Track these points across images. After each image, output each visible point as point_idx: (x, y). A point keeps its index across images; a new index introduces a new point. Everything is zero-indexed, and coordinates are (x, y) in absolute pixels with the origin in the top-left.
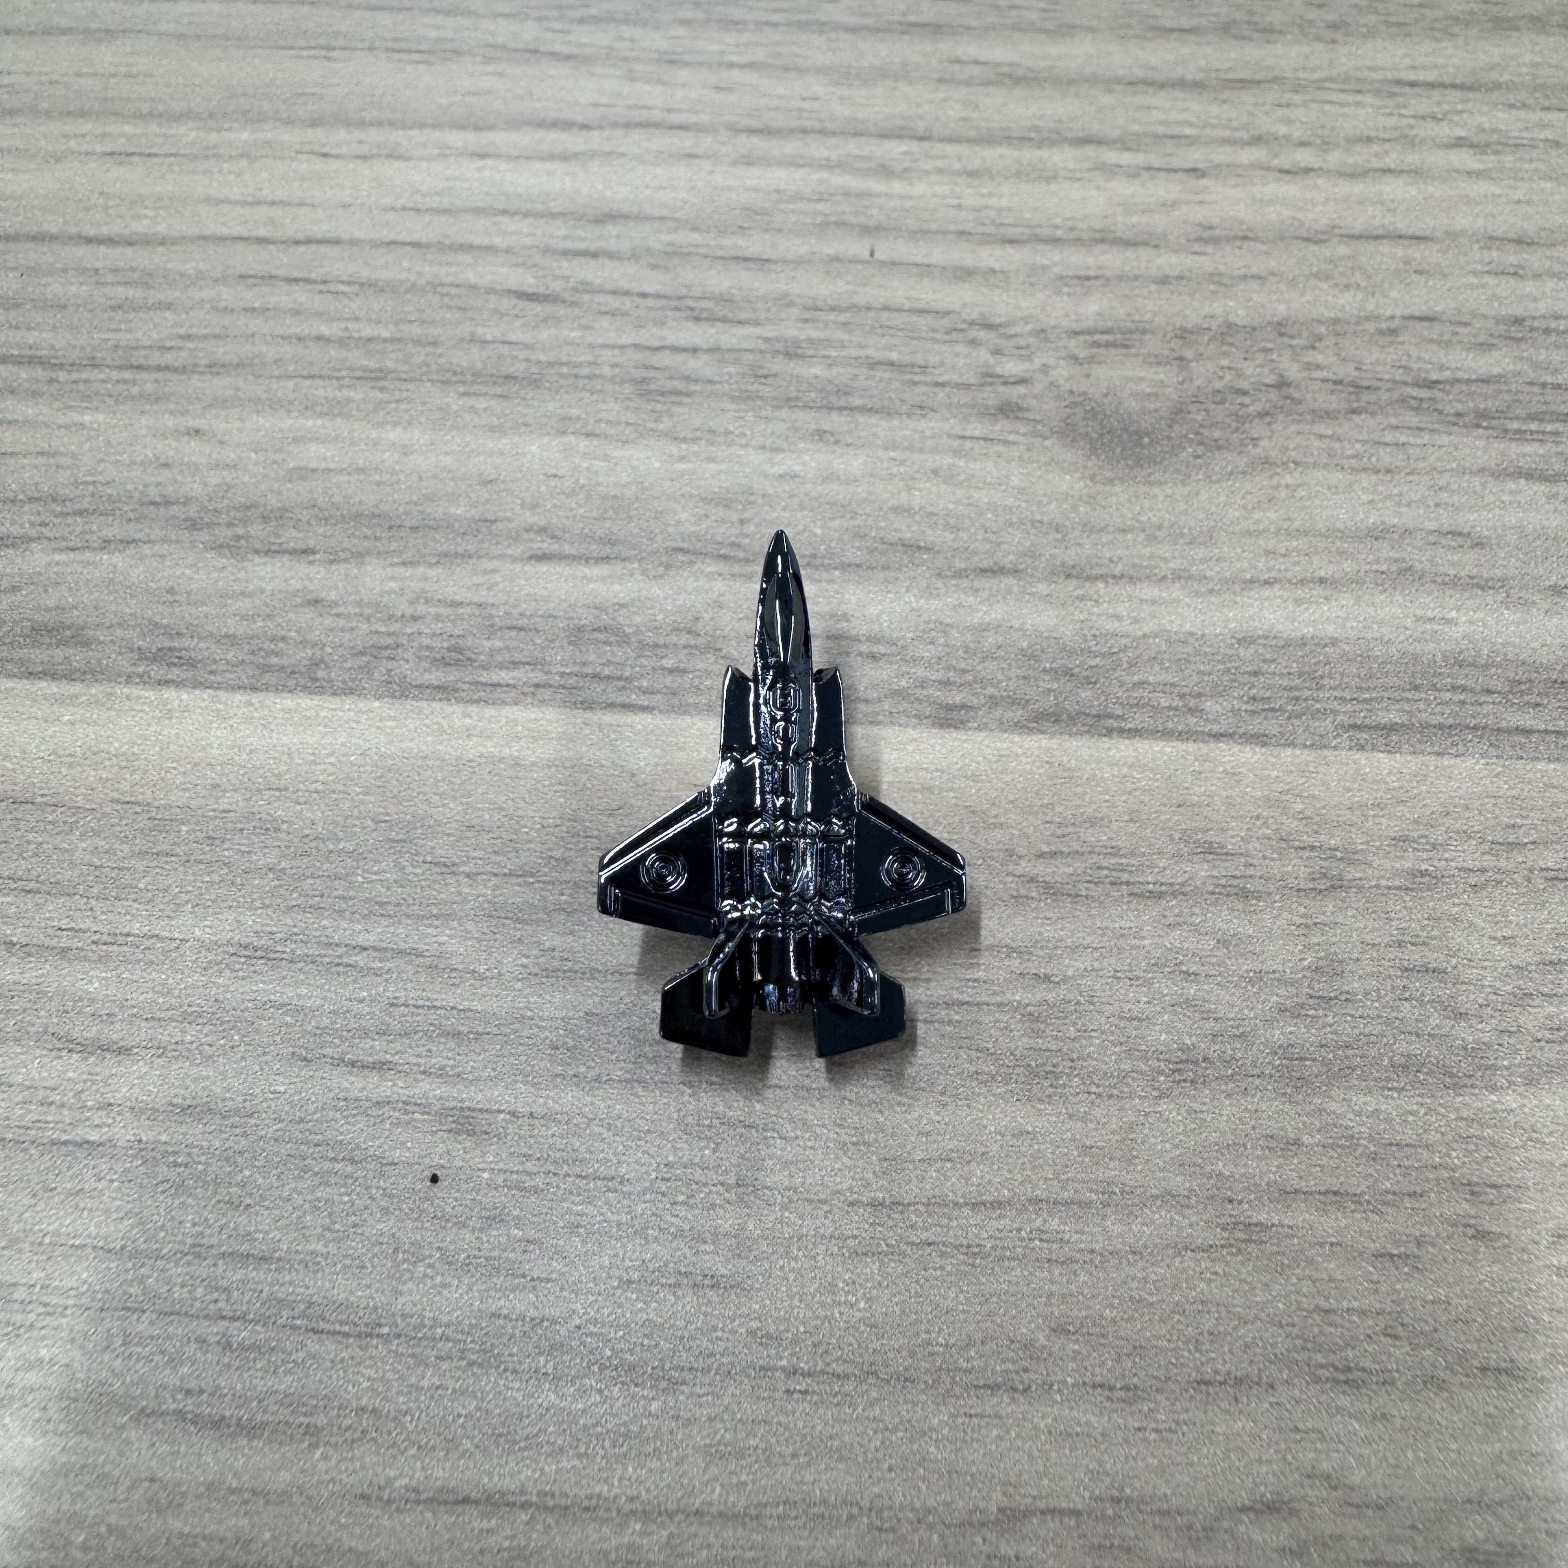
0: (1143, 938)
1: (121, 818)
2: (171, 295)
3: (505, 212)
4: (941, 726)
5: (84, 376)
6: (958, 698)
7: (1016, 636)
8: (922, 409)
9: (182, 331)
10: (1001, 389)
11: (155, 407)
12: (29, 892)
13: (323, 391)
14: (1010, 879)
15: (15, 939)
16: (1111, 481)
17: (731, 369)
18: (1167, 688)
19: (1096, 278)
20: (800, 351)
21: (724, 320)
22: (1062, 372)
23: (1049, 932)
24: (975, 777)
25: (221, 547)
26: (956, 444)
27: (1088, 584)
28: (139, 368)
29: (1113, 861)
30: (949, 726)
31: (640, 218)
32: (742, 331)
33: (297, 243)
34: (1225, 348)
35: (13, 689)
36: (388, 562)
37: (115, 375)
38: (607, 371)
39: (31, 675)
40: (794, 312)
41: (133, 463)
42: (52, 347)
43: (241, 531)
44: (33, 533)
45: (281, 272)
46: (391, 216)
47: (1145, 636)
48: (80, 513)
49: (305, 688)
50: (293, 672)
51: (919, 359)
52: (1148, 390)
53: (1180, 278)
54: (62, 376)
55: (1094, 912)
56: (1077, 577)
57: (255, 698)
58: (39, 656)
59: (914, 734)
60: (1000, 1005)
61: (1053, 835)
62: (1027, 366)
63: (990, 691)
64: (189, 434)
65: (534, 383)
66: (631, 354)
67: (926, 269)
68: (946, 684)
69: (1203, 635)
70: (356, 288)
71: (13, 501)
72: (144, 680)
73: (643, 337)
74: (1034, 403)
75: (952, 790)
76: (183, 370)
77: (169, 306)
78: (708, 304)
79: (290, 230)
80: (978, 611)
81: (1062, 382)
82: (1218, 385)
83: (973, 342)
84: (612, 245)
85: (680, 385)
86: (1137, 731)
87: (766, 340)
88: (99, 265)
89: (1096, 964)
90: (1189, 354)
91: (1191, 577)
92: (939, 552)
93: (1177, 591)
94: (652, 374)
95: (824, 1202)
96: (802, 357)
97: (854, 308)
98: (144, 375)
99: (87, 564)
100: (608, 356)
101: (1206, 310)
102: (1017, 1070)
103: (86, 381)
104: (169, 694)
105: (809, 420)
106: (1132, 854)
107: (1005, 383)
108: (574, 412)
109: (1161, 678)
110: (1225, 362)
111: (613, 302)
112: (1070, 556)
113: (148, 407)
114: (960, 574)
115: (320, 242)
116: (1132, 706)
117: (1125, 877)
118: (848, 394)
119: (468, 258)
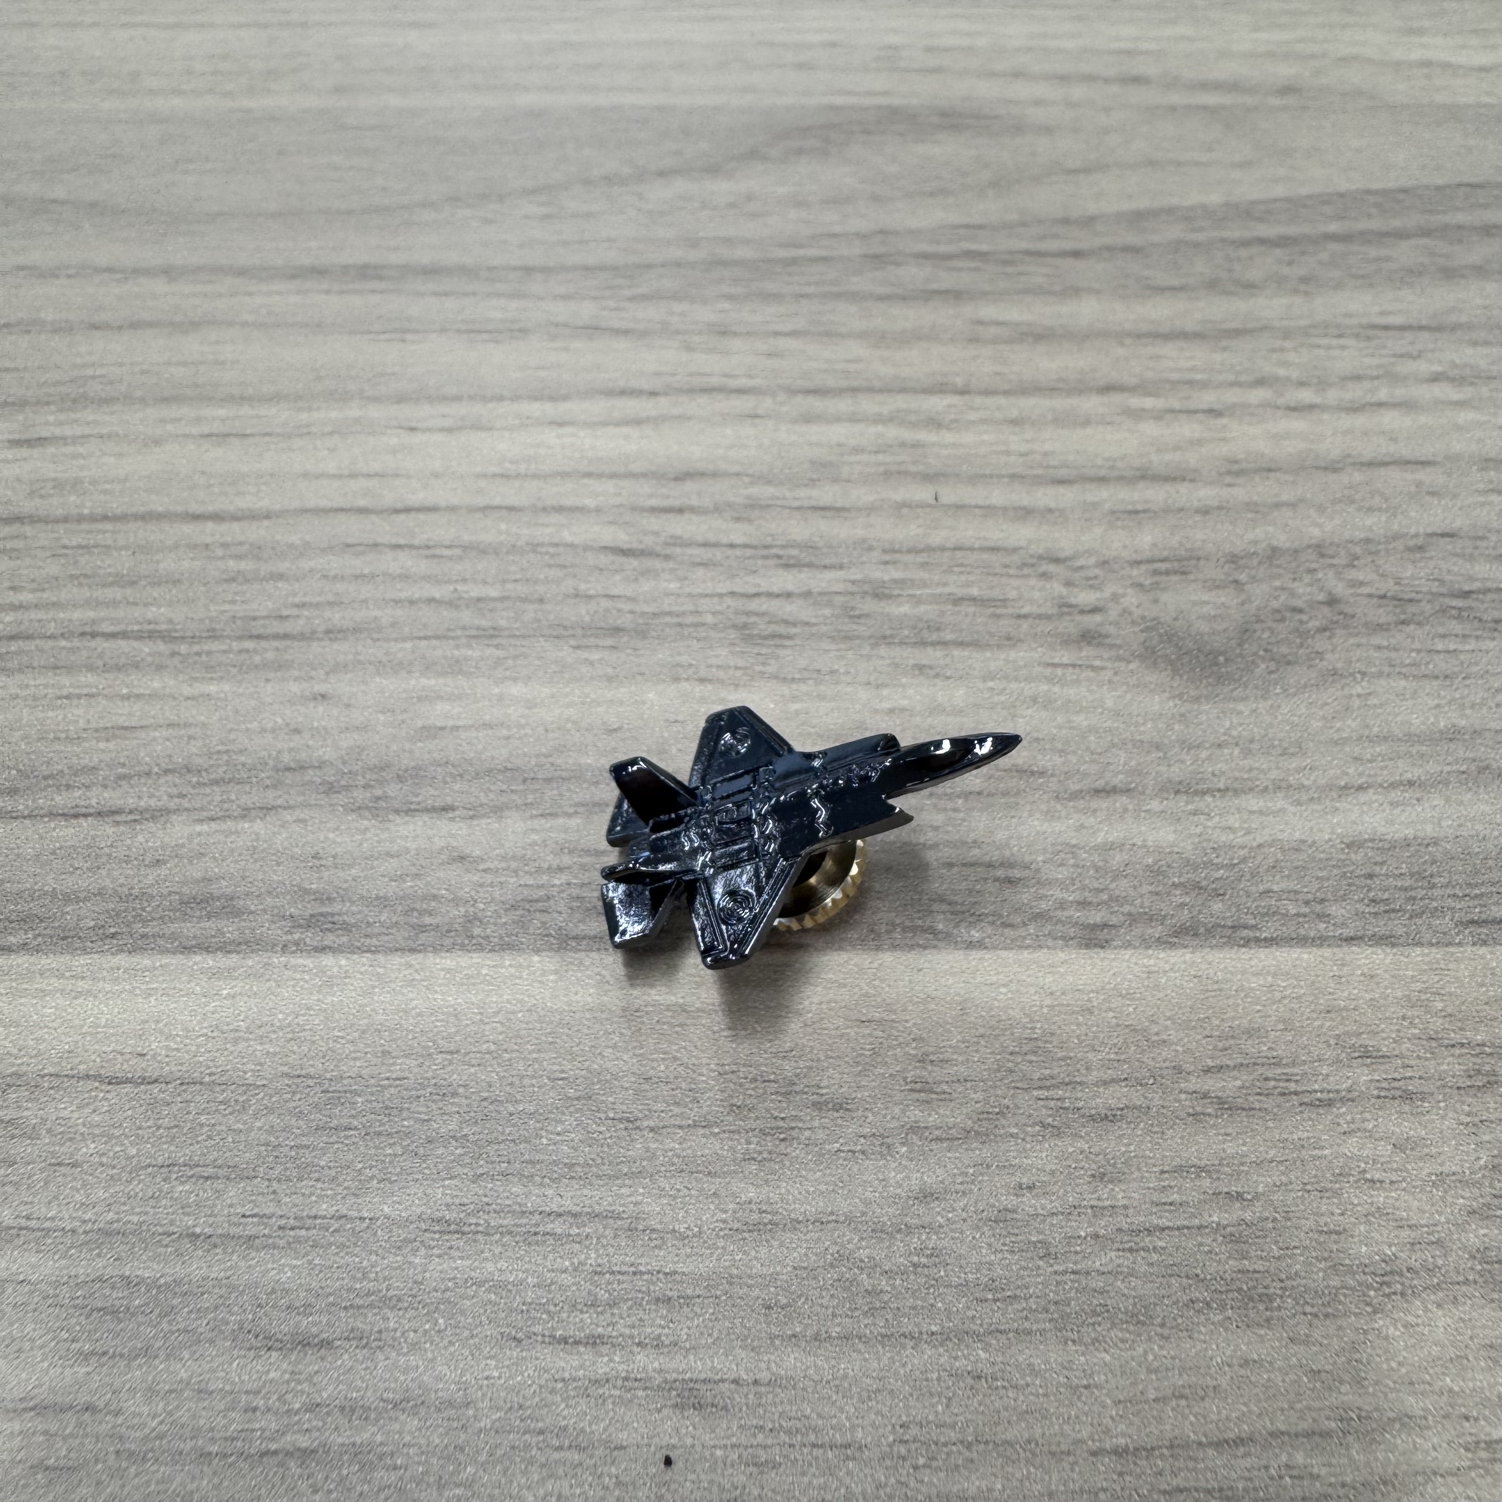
0: (1322, 1148)
1: (294, 1093)
2: (283, 566)
3: (589, 475)
4: (1087, 946)
5: (206, 648)
6: (1097, 917)
7: (1140, 853)
8: (1011, 641)
9: (297, 600)
10: (1078, 618)
11: (279, 674)
12: (207, 1178)
13: (441, 651)
14: (1183, 1096)
15: (198, 1230)
16: (1197, 699)
17: (827, 612)
18: (1292, 896)
19: (1145, 511)
20: (887, 592)
21: (810, 565)
22: (1131, 599)
23: (1230, 1148)
24: (1128, 995)
25: (359, 808)
26: (1048, 671)
27: (1197, 799)
28: (259, 637)
29: (1279, 1071)
30: (1095, 946)
31: (715, 475)
32: (829, 575)
33: (397, 511)
34: (1275, 570)
35: (167, 965)
36: (528, 814)
37: (235, 645)
38: (709, 619)
39: (186, 950)
40: (876, 554)
41: (263, 730)
42: (170, 621)
43: (379, 792)
44: (172, 805)
45: (385, 540)
46: (482, 483)
47: (1260, 846)
48: (216, 782)
49: (463, 947)
50: (449, 931)
51: (996, 593)
52: (1213, 613)
53: (1220, 508)
54: (184, 648)
55: (1270, 1124)
56: (1186, 792)
57: (415, 959)
58: (191, 929)
59: (1063, 955)
60: (1200, 1228)
61: (1215, 1048)
62: (1098, 595)
63: (1127, 908)
64: (315, 699)
65: (642, 633)
66: (729, 601)
67: (988, 511)
68: (1083, 904)
69: (1314, 842)
70: (458, 551)
71: (148, 774)
72: (299, 947)
73: (738, 585)
74: (1112, 630)
75: (1111, 1010)
76: (302, 637)
77: (281, 577)
78: (794, 552)
79: (389, 499)
80: (1099, 830)
81: (1133, 609)
82: (1275, 604)
83: (1044, 575)
84: (695, 502)
85: (782, 629)
86: (1272, 939)
87: (853, 582)
88: (209, 540)
89: (1283, 1178)
90: (1243, 577)
91: (1289, 787)
92: (1052, 775)
93: (1280, 802)
94: (753, 619)
95: (1069, 1453)
96: (889, 597)
97: (929, 549)
98: (264, 644)
99: (228, 833)
100: (706, 604)
101: (1250, 536)
102: (1230, 1295)
103: (209, 653)
104: (328, 960)
105: (910, 656)
106: (1294, 1064)
107: (1082, 612)
108: (684, 659)
109: (1283, 885)
110: (1277, 583)
111: (706, 554)
112: (1176, 772)
113: (272, 675)
114: (1075, 795)
115: (418, 510)
116: (1264, 915)
117: (1292, 1086)
118: (938, 629)
119: (561, 519)
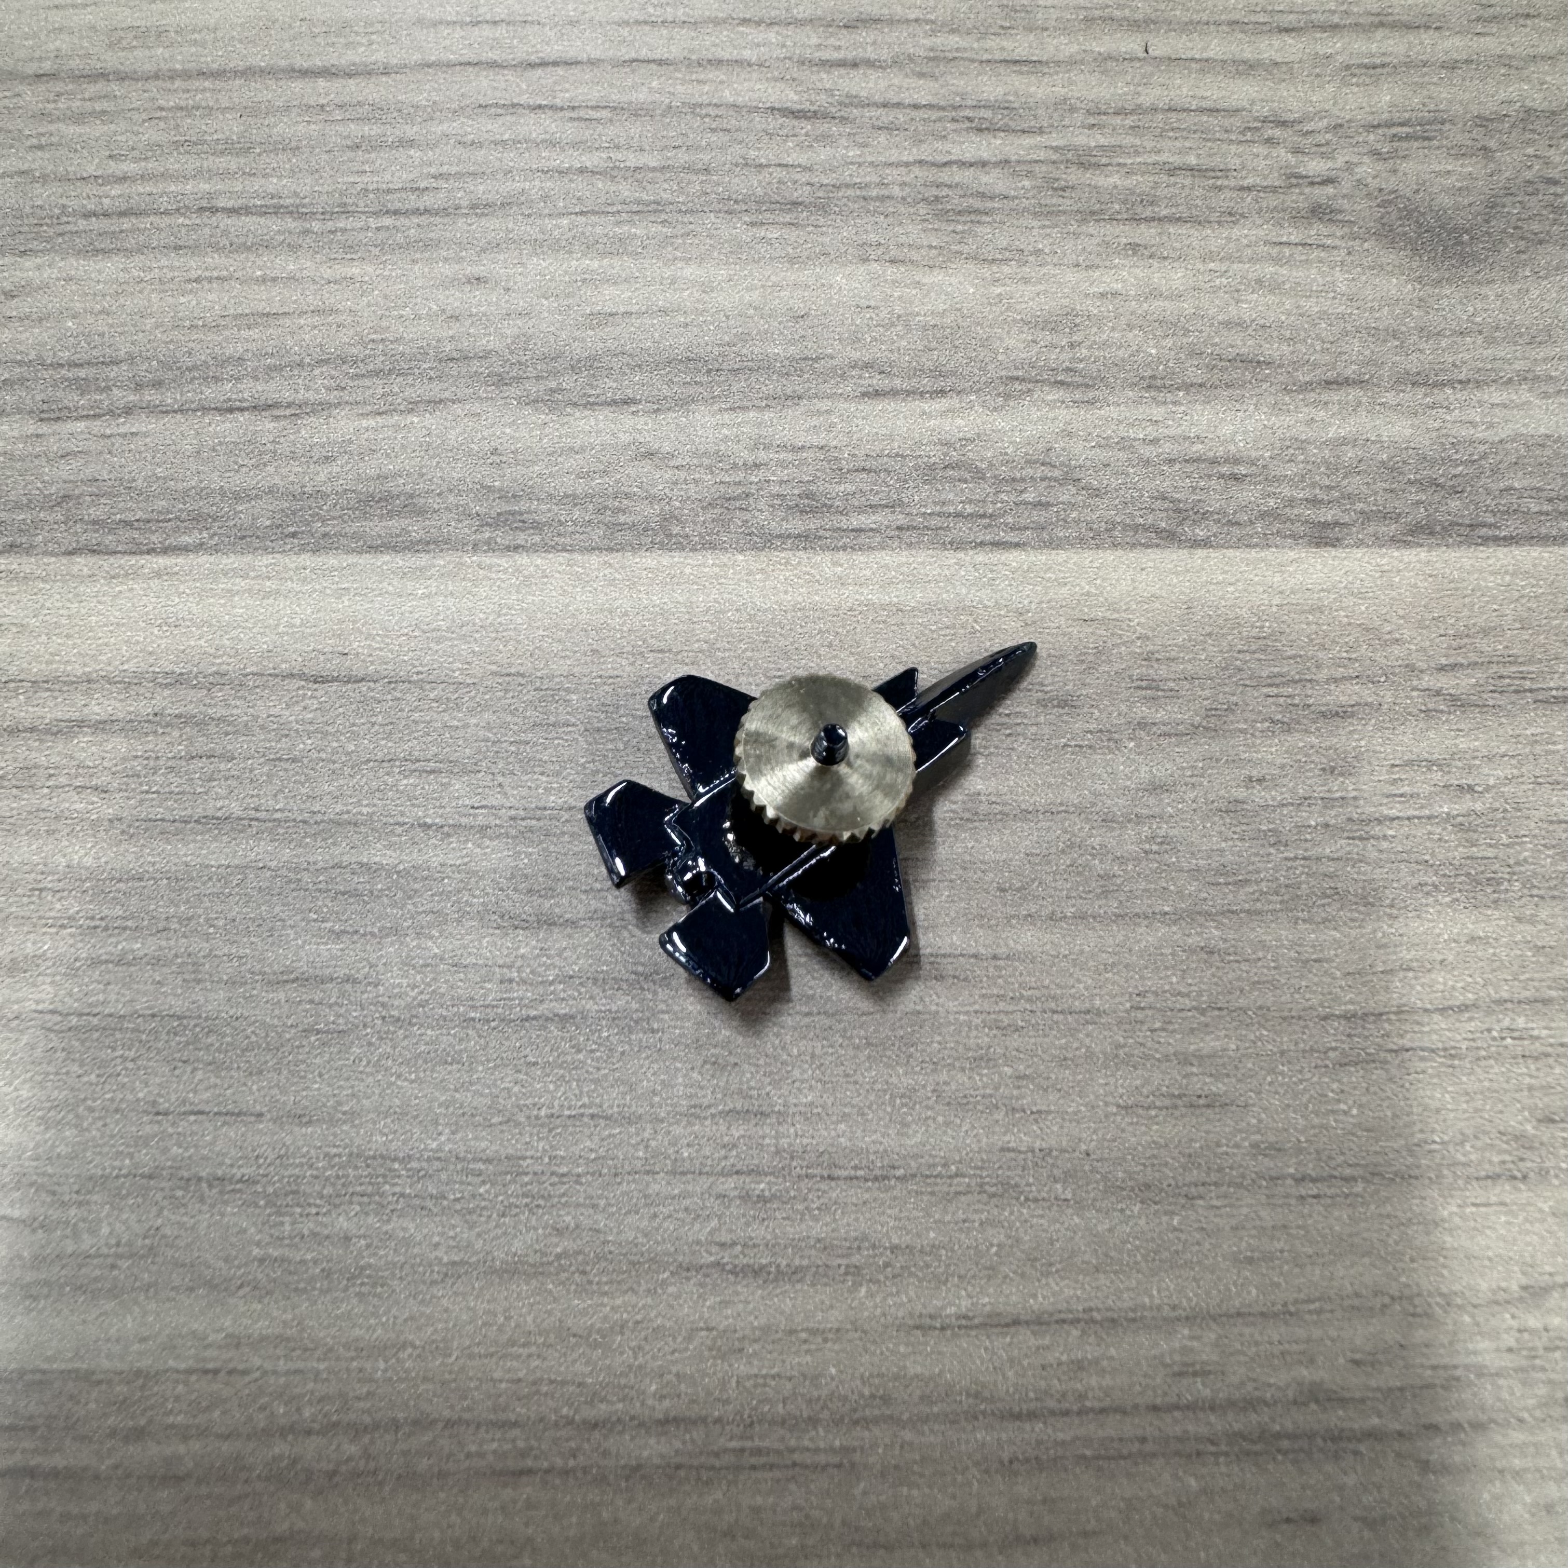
0: (1554, 743)
1: (506, 691)
2: (411, 131)
3: (745, 21)
4: (1318, 545)
5: (341, 225)
6: (1328, 515)
7: (1374, 449)
8: (1232, 216)
9: (433, 170)
10: (1307, 190)
11: (427, 255)
12: (432, 772)
13: (601, 227)
14: (1415, 694)
15: (429, 821)
16: (1438, 282)
17: (1026, 183)
18: (1534, 493)
19: (1383, 66)
20: (1093, 160)
21: (1005, 130)
22: (1367, 169)
23: (1463, 744)
24: (1361, 595)
25: (536, 401)
26: (1275, 251)
27: (1436, 391)
28: (396, 212)
29: (1514, 669)
30: (1326, 544)
31: (892, 22)
32: (1027, 141)
33: (532, 66)
34: (1528, 136)
35: (355, 565)
36: (716, 407)
37: (373, 222)
38: (896, 191)
39: (373, 549)
40: (1079, 117)
41: (418, 317)
42: (296, 194)
43: (553, 385)
44: (333, 397)
45: (524, 99)
46: (625, 32)
47: (1501, 442)
48: (377, 373)
49: (662, 546)
50: (645, 530)
51: (1217, 162)
52: (1458, 185)
53: (1468, 62)
54: (316, 226)
55: (1503, 720)
56: (1425, 384)
57: (614, 558)
58: (376, 527)
59: (1292, 554)
60: (1429, 818)
61: (1449, 648)
62: (1330, 164)
63: (1359, 506)
64: (469, 282)
65: (822, 208)
66: (916, 170)
67: (1206, 65)
68: (1314, 502)
69: (1560, 437)
70: (605, 114)
71: (300, 365)
72: (491, 546)
73: (925, 152)
74: (1345, 204)
75: (1342, 609)
76: (444, 212)
77: (411, 143)
78: (988, 114)
79: (521, 53)
80: (1330, 424)
81: (1369, 180)
82: (1528, 175)
83: (1269, 141)
84: (871, 54)
85: (977, 203)
86: (1512, 538)
87: (1056, 149)
88: (322, 101)
89: (1515, 772)
90: (1492, 144)
91: (1536, 378)
92: (1279, 366)
93: (1524, 394)
94: (945, 191)
95: (1300, 1018)
96: (1098, 166)
97: (1138, 110)
98: (403, 220)
99: (397, 428)
100: (892, 174)
101: (1502, 95)
102: (1460, 879)
103: (344, 230)
104: (523, 559)
105: (1125, 233)
106: (1530, 661)
107: (1312, 184)
108: (873, 238)
109: (1525, 483)
110: (1530, 151)
111: (886, 116)
112: (1412, 363)
113: (418, 256)
114: (1306, 387)
115: (555, 64)
116: (1504, 513)
117: (1528, 684)
118: (1152, 203)
119: (720, 75)
